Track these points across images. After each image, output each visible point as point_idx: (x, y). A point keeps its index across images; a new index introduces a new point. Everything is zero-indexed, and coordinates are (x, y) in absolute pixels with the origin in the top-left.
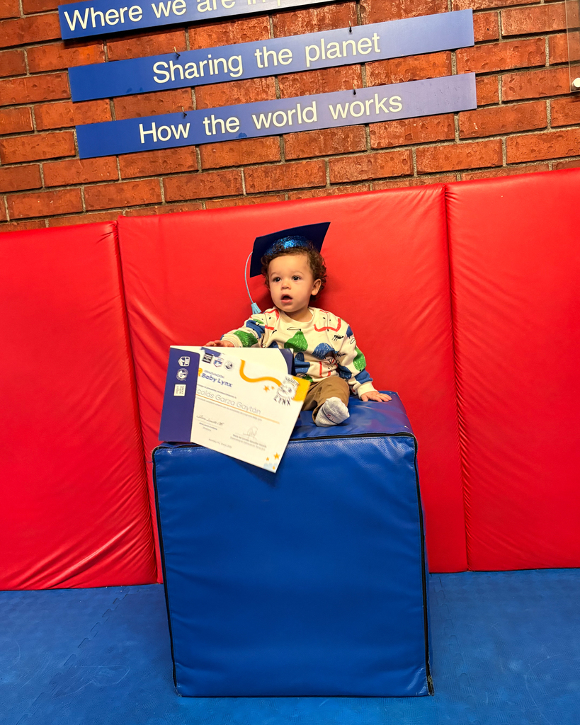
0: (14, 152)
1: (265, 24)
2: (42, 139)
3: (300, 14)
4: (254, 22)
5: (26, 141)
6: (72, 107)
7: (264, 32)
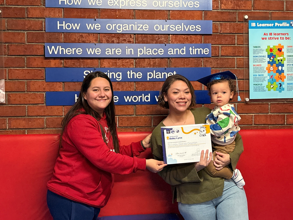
0: (15, 100)
1: (132, 62)
2: (30, 95)
3: (146, 60)
4: (128, 60)
5: (21, 96)
6: (45, 84)
7: (131, 65)
